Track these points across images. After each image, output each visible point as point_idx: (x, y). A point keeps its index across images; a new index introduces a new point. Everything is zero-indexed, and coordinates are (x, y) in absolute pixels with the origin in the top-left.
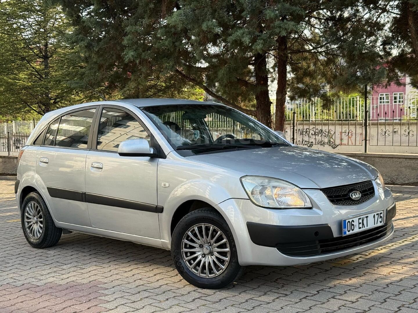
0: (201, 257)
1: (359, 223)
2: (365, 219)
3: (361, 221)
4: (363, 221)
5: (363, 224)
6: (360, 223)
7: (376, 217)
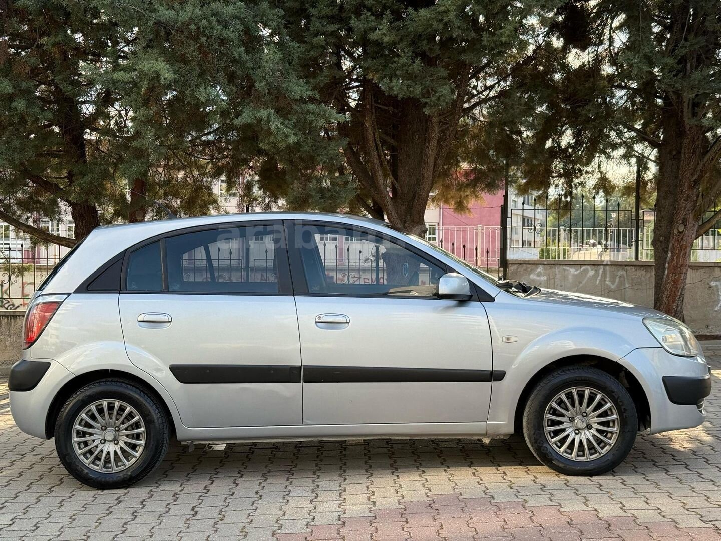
0: (574, 434)
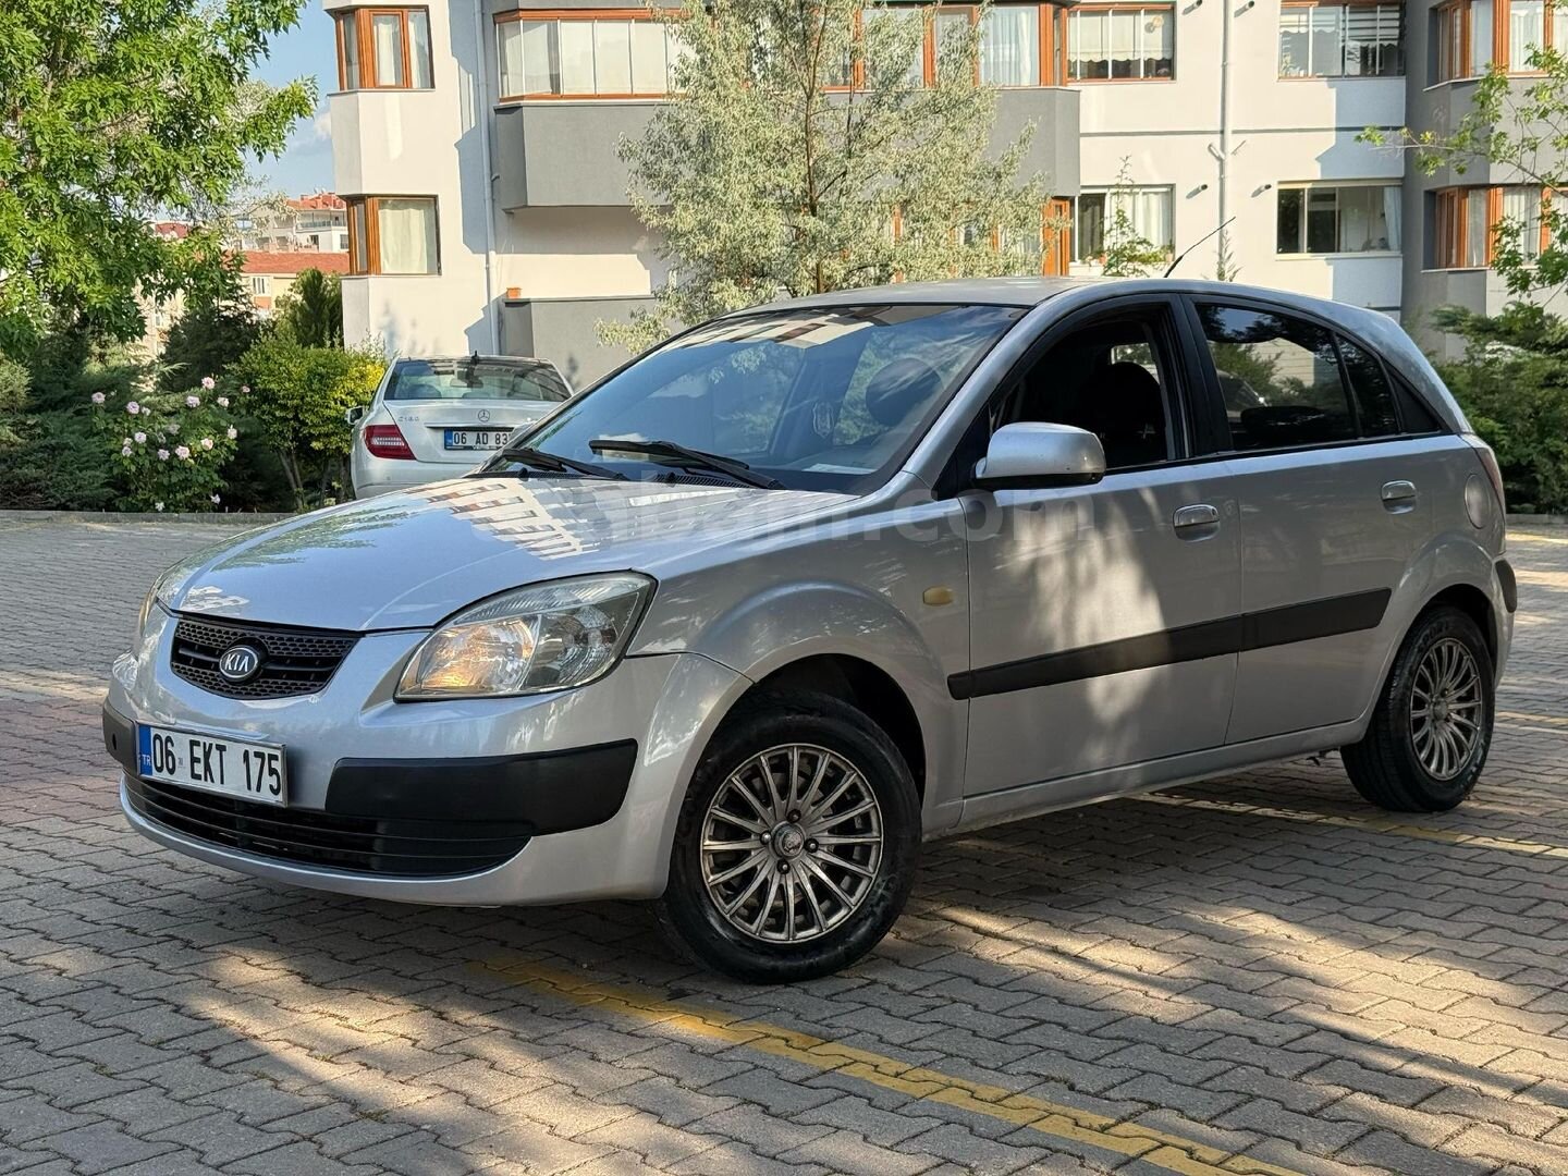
1: (194, 760)
2: (215, 754)
3: (199, 752)
4: (207, 755)
5: (207, 768)
6: (198, 760)
7: (255, 763)
